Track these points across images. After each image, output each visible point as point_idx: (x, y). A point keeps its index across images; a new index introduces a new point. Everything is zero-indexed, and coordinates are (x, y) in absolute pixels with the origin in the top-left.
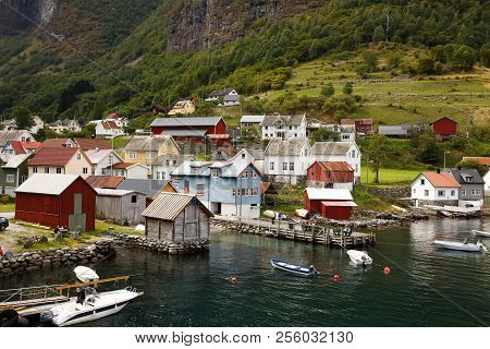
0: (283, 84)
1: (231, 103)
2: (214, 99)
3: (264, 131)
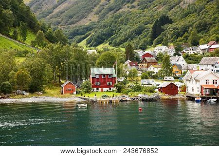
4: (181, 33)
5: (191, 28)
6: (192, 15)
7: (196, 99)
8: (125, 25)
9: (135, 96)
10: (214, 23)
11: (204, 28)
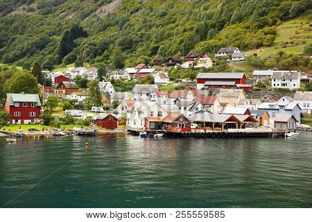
1: (237, 59)
2: (222, 55)
3: (273, 82)
4: (100, 51)
5: (112, 46)
6: (112, 28)
7: (140, 134)
8: (20, 34)
9: (69, 130)
10: (141, 41)
11: (129, 46)
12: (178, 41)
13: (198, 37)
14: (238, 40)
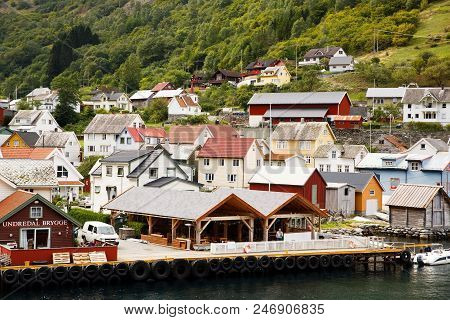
0: (410, 38)
1: (339, 69)
2: (312, 62)
3: (406, 111)
4: (114, 65)
6: (141, 29)
10: (179, 46)
11: (157, 55)
12: (240, 42)
13: (274, 34)
14: (346, 35)
